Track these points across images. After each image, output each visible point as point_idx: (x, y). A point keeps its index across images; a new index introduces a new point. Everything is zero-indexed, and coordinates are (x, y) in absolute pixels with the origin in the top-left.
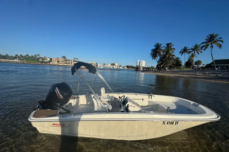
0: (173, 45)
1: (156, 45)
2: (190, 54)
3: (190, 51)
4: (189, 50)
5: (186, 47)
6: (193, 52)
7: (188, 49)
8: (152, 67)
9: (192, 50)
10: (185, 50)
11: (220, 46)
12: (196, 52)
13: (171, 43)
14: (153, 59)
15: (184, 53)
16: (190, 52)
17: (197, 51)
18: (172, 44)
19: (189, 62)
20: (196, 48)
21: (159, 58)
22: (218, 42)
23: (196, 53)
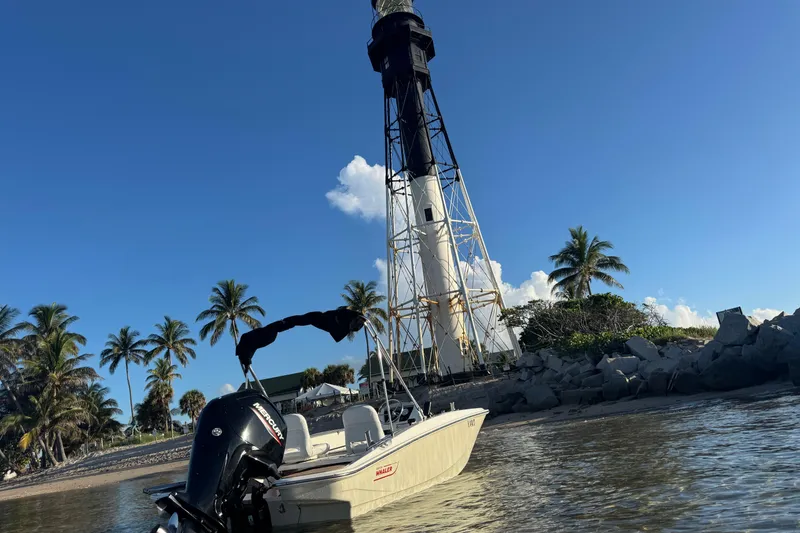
0: (74, 318)
2: (153, 364)
3: (149, 348)
4: (144, 343)
5: (129, 332)
6: (161, 355)
7: (136, 340)
9: (156, 346)
10: (123, 348)
12: (172, 352)
13: (60, 309)
15: (123, 361)
16: (149, 355)
17: (177, 351)
18: (65, 312)
19: (154, 402)
20: (170, 336)
22: (250, 313)
23: (174, 360)
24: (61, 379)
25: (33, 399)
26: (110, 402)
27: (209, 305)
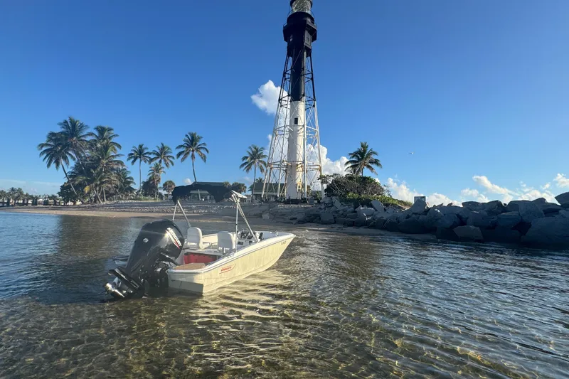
0: (117, 135)
1: (66, 122)
2: (153, 164)
3: (152, 156)
4: (150, 154)
5: (143, 147)
6: (157, 161)
7: (146, 151)
8: (13, 189)
9: (155, 156)
10: (139, 154)
11: (204, 158)
12: (163, 160)
13: (111, 130)
14: (49, 165)
15: (139, 160)
16: (152, 160)
17: (165, 160)
18: (112, 132)
19: (151, 182)
20: (162, 153)
21: (72, 163)
22: (201, 150)
23: (163, 164)
24: (107, 164)
25: (92, 171)
26: (130, 178)
27: (183, 143)
